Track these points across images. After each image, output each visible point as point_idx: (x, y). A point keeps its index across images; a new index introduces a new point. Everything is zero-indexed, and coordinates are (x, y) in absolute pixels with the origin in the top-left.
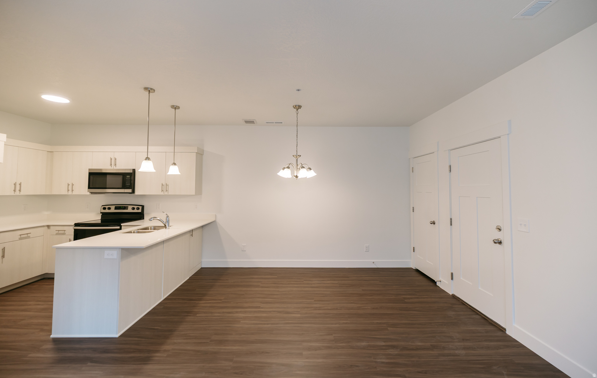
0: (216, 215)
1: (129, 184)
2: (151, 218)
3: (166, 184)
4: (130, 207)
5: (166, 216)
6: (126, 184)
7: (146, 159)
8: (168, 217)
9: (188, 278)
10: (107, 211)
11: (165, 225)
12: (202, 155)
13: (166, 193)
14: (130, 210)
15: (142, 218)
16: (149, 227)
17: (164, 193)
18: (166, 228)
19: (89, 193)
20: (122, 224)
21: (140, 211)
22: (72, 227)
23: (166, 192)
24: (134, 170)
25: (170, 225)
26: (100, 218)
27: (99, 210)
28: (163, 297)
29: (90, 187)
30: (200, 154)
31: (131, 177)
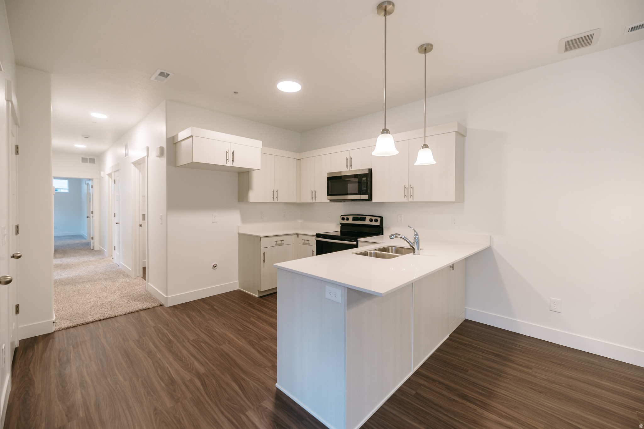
0: (490, 237)
1: (365, 189)
2: (393, 235)
3: (410, 185)
4: (368, 218)
5: (413, 233)
6: (362, 189)
7: (383, 133)
8: (416, 235)
9: (448, 336)
10: (345, 222)
11: (413, 248)
12: (464, 136)
13: (410, 200)
14: (367, 222)
15: (381, 233)
16: (390, 247)
17: (407, 200)
18: (414, 252)
19: (328, 201)
20: (358, 239)
21: (378, 223)
22: (314, 237)
23: (410, 197)
24: (370, 170)
25: (421, 247)
26: (339, 230)
27: (339, 220)
28: (414, 368)
29: (329, 194)
30: (461, 135)
31: (367, 179)
